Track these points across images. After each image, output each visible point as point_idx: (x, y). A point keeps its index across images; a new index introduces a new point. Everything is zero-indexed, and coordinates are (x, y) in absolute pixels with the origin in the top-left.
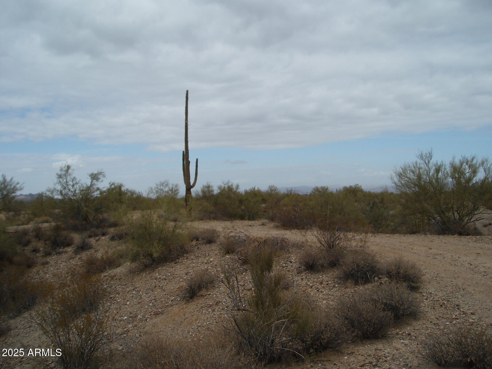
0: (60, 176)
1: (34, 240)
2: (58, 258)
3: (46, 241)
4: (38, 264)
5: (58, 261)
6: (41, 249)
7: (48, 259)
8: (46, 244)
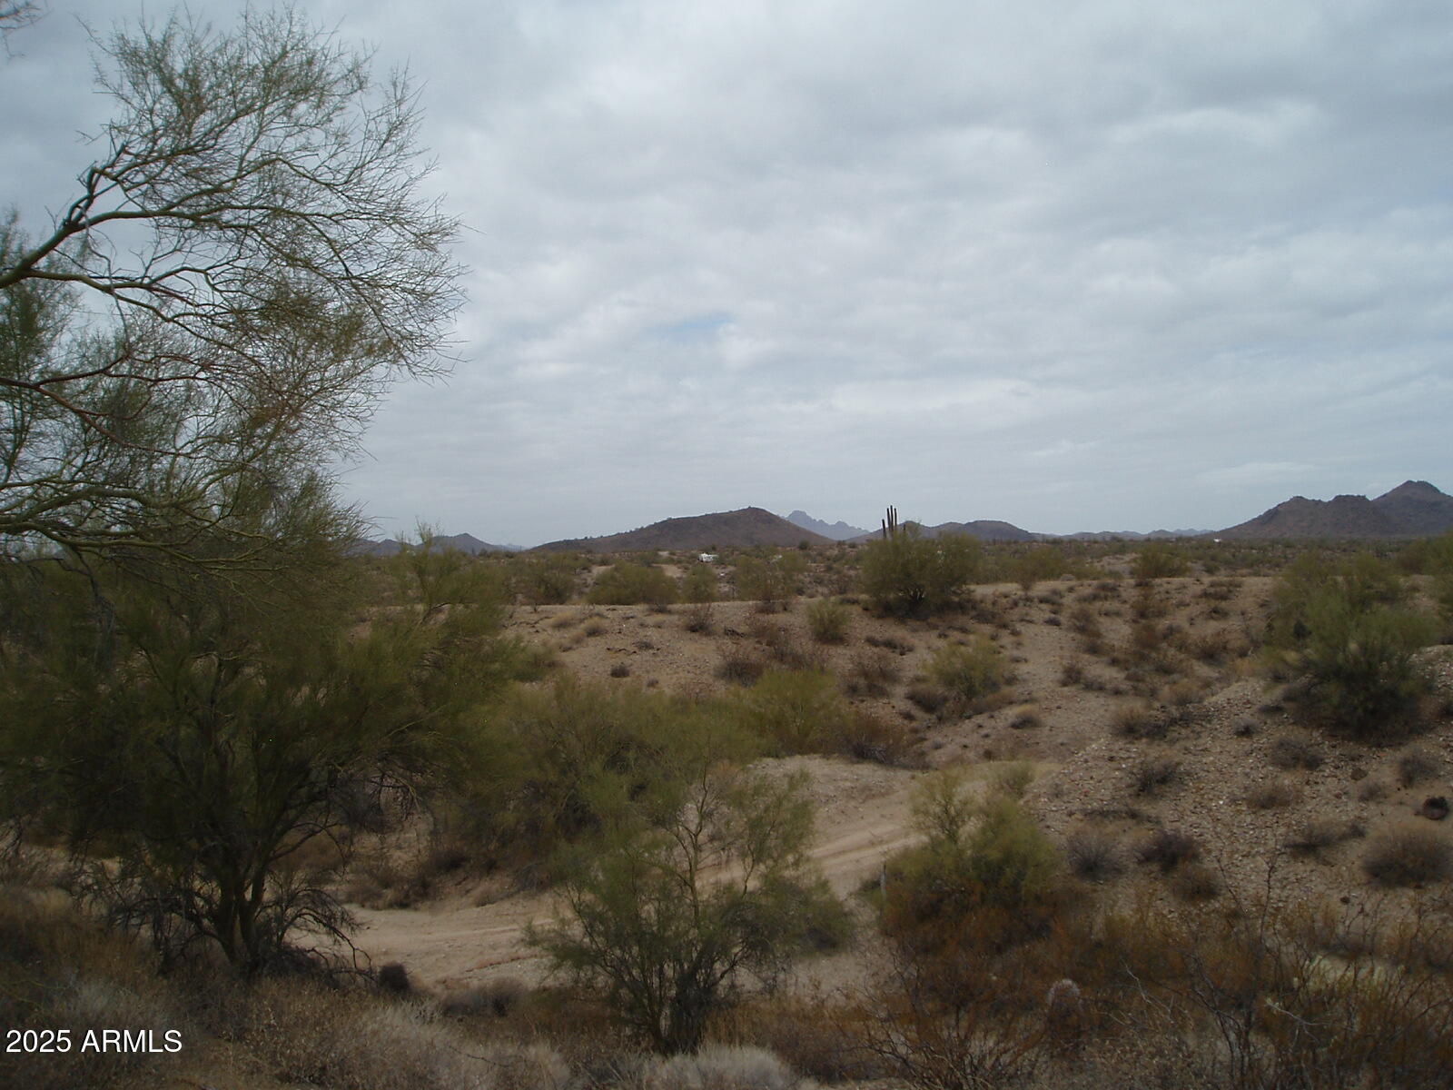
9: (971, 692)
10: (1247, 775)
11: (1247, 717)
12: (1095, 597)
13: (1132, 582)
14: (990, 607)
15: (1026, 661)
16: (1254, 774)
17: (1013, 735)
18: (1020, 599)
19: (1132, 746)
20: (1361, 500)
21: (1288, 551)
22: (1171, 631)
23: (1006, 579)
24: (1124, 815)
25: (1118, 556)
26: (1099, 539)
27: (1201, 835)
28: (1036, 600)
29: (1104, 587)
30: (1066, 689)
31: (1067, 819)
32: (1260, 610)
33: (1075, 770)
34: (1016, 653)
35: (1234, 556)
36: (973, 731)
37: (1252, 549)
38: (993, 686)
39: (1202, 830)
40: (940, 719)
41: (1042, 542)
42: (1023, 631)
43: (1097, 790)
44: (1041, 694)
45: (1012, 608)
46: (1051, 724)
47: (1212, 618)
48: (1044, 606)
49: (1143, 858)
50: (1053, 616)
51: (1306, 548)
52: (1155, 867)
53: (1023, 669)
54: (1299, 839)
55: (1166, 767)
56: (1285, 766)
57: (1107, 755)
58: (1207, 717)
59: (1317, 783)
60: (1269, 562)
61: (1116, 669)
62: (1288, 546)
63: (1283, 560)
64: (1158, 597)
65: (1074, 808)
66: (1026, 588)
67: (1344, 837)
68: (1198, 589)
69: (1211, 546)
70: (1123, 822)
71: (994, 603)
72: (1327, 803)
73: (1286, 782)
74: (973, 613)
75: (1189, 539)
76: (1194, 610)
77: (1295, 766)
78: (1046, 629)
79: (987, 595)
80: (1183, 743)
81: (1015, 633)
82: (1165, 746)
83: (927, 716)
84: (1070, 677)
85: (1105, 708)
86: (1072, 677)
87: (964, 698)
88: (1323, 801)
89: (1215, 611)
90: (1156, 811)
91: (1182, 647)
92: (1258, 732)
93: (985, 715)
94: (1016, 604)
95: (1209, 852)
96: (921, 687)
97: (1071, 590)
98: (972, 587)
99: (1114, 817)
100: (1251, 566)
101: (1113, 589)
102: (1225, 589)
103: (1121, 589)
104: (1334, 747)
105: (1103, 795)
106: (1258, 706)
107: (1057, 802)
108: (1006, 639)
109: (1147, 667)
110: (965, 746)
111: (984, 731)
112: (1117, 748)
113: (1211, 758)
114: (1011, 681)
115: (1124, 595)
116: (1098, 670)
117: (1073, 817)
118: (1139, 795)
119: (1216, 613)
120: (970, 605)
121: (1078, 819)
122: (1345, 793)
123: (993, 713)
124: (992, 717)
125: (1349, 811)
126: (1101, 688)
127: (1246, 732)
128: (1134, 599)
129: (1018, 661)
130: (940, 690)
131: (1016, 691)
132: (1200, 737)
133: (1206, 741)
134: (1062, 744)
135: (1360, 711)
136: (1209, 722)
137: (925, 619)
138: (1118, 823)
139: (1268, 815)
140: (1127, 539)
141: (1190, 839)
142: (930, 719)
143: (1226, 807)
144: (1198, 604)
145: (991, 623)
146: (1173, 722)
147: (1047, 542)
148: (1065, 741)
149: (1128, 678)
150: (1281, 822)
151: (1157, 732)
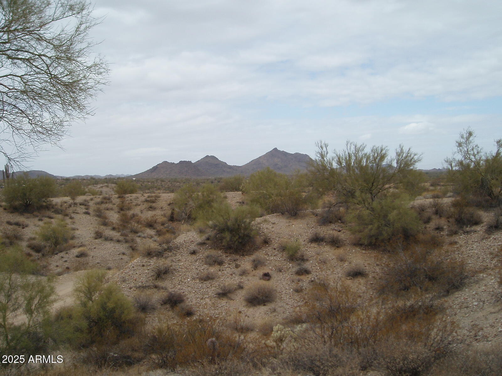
0: (460, 145)
1: (434, 217)
2: (468, 238)
3: (448, 218)
4: (444, 244)
5: (468, 241)
6: (445, 227)
7: (456, 238)
8: (449, 221)
9: (56, 243)
10: (197, 269)
11: (193, 247)
12: (102, 203)
13: (117, 196)
14: (59, 207)
15: (78, 229)
16: (199, 268)
17: (77, 260)
18: (72, 203)
19: (151, 261)
20: (190, 162)
21: (163, 183)
22: (134, 216)
23: (65, 196)
24: (152, 287)
25: (95, 185)
26: (85, 178)
27: (183, 293)
28: (78, 204)
29: (105, 198)
30: (96, 240)
31: (129, 290)
32: (168, 206)
33: (129, 271)
34: (73, 226)
35: (142, 185)
36: (59, 260)
37: (149, 182)
38: (66, 240)
39: (184, 291)
40: (43, 255)
41: (61, 180)
42: (75, 217)
43: (140, 279)
44: (87, 243)
45: (69, 208)
46: (92, 255)
47: (149, 210)
48: (82, 206)
49: (162, 303)
50: (87, 210)
51: (169, 182)
52: (168, 306)
53: (77, 233)
54: (221, 292)
55: (166, 268)
56: (210, 265)
57: (141, 264)
58: (178, 248)
59: (223, 270)
60: (156, 187)
61: (115, 231)
62: (163, 181)
63: (161, 187)
64: (127, 202)
65: (132, 286)
66: (73, 199)
67: (236, 289)
68: (143, 199)
69: (132, 181)
70: (152, 290)
71: (61, 206)
72: (228, 277)
73: (212, 271)
74: (53, 210)
75: (123, 178)
76: (143, 207)
77: (214, 265)
78: (84, 216)
79: (57, 202)
80: (171, 258)
81: (71, 218)
82: (163, 260)
83: (37, 254)
84: (97, 235)
85: (114, 247)
86: (98, 235)
87: (53, 246)
88: (227, 277)
89: (151, 207)
90: (164, 285)
91: (138, 222)
92: (198, 253)
93: (65, 252)
94: (70, 206)
95: (188, 298)
96: (34, 242)
97: (92, 199)
98: (52, 199)
99: (149, 288)
100: (149, 189)
101: (109, 199)
102: (154, 198)
103: (112, 199)
104: (227, 256)
105: (142, 280)
106: (196, 243)
107: (124, 284)
108: (68, 221)
109: (128, 231)
110: (57, 266)
111: (64, 260)
112: (145, 261)
113: (182, 263)
114: (73, 238)
115: (114, 201)
116: (108, 232)
117: (132, 289)
118: (157, 279)
119: (151, 208)
120: (51, 207)
121: (134, 290)
122: (234, 273)
123: (67, 252)
124: (67, 253)
125: (236, 280)
126: (111, 240)
127: (194, 253)
128: (118, 203)
129: (74, 230)
130: (43, 243)
131: (75, 242)
132: (176, 255)
133: (179, 257)
134: (98, 263)
135: (237, 242)
136: (179, 249)
137: (32, 213)
138: (150, 290)
139: (208, 283)
140: (97, 178)
141: (180, 295)
142: (38, 256)
143: (191, 281)
144: (143, 205)
145: (61, 214)
146: (165, 250)
147: (64, 179)
148: (99, 262)
149: (122, 235)
150: (213, 286)
151: (159, 254)
